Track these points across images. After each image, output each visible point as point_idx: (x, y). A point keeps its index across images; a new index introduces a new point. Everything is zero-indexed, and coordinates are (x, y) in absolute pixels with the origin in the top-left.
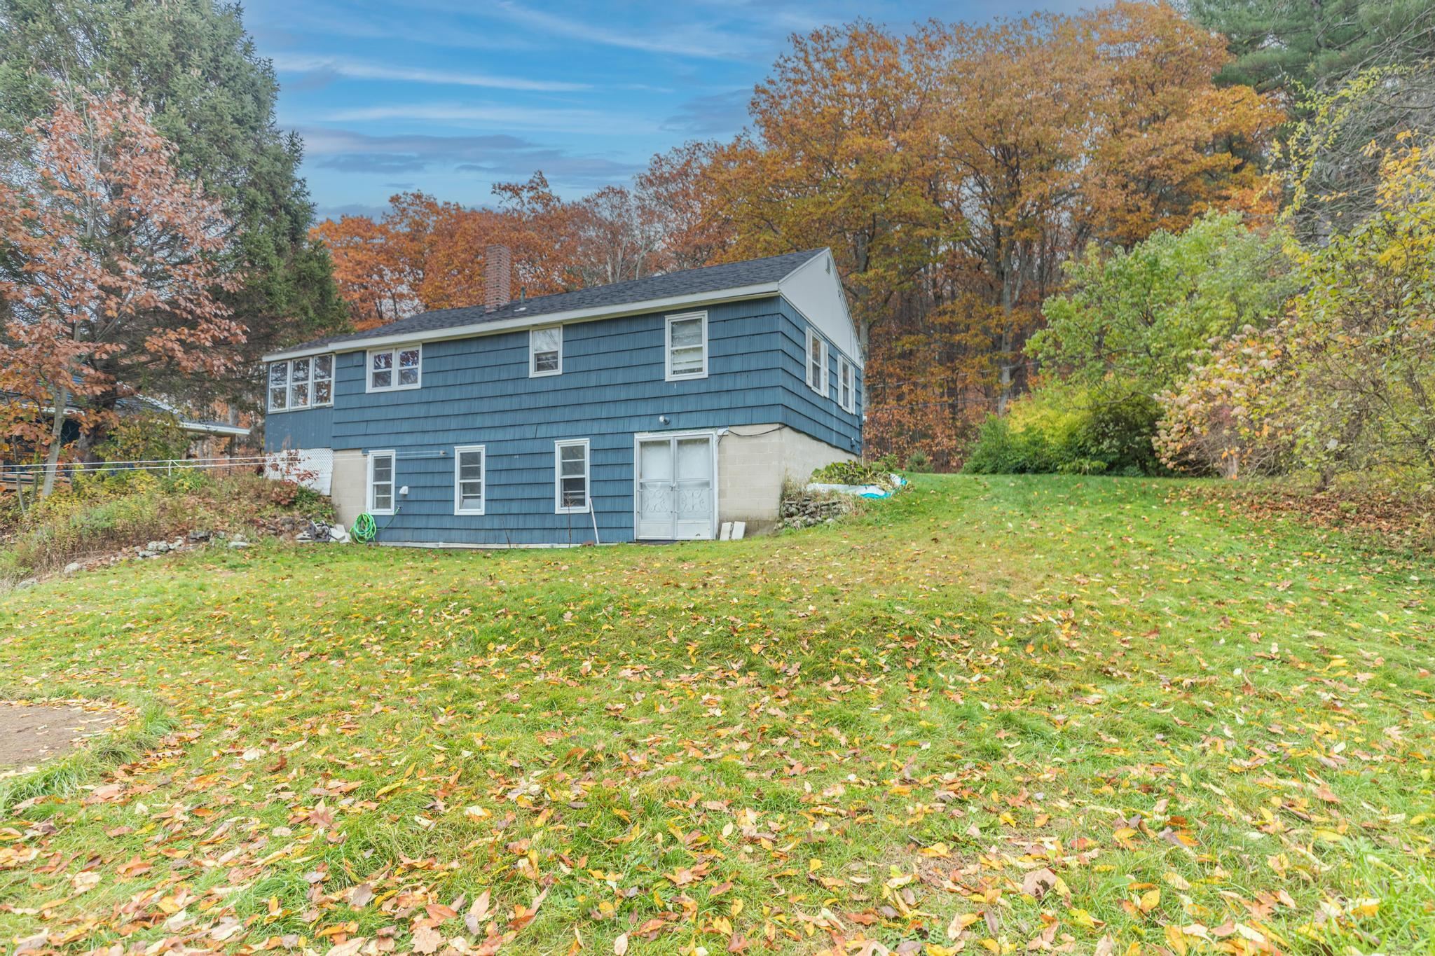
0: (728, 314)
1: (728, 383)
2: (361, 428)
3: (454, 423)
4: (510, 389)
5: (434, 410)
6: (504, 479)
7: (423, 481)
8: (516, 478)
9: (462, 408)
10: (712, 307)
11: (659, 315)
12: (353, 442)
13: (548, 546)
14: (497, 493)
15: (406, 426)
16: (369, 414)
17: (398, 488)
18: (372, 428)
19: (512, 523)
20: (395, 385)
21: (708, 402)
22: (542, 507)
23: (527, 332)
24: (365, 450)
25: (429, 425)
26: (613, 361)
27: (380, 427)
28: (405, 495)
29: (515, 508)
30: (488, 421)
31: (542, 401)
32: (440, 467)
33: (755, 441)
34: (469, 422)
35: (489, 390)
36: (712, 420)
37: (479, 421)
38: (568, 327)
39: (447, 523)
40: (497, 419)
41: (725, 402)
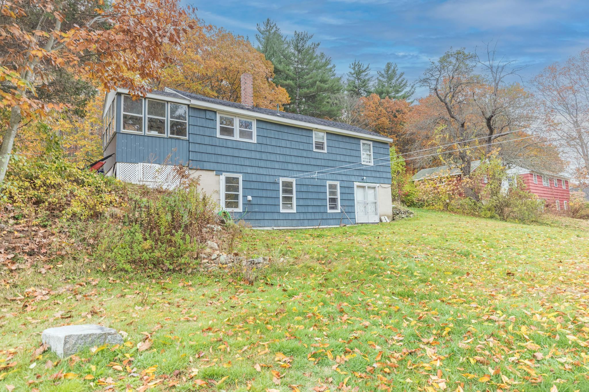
0: (378, 145)
1: (379, 169)
2: (213, 158)
3: (277, 165)
4: (305, 154)
5: (264, 156)
6: (304, 196)
7: (260, 193)
8: (310, 196)
9: (282, 158)
10: (374, 141)
11: (359, 139)
12: (207, 165)
13: (326, 227)
14: (302, 202)
15: (247, 162)
16: (218, 150)
17: (245, 196)
18: (220, 159)
19: (309, 216)
20: (237, 137)
21: (374, 174)
22: (322, 209)
23: (312, 130)
24: (219, 172)
25: (262, 164)
26: (344, 152)
27: (229, 160)
28: (250, 201)
29: (310, 209)
30: (295, 167)
31: (319, 162)
32: (272, 187)
33: (385, 189)
34: (285, 166)
35: (295, 153)
36: (376, 180)
37: (290, 167)
38: (328, 133)
39: (276, 216)
40: (299, 168)
41: (378, 175)
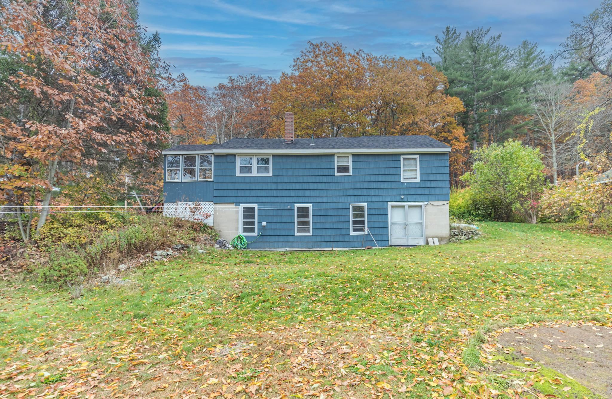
0: (428, 158)
1: (428, 185)
2: (234, 193)
3: (293, 193)
4: (324, 179)
5: (280, 187)
6: (322, 219)
7: (275, 219)
8: (329, 219)
9: (298, 187)
10: (421, 154)
11: (399, 155)
12: (228, 200)
13: (347, 249)
14: (318, 226)
15: (263, 193)
16: (238, 186)
17: (260, 223)
18: (240, 193)
19: (327, 239)
20: (255, 173)
21: (420, 191)
22: (343, 232)
23: (334, 155)
24: (237, 204)
25: (277, 193)
26: (376, 172)
27: (247, 193)
28: (264, 226)
29: (329, 232)
30: (313, 193)
31: (342, 186)
32: (287, 213)
33: (439, 207)
34: (302, 193)
35: (313, 179)
36: (422, 198)
37: (307, 193)
38: (354, 155)
39: (291, 239)
40: (318, 193)
41: (427, 191)
